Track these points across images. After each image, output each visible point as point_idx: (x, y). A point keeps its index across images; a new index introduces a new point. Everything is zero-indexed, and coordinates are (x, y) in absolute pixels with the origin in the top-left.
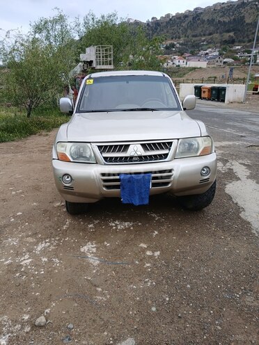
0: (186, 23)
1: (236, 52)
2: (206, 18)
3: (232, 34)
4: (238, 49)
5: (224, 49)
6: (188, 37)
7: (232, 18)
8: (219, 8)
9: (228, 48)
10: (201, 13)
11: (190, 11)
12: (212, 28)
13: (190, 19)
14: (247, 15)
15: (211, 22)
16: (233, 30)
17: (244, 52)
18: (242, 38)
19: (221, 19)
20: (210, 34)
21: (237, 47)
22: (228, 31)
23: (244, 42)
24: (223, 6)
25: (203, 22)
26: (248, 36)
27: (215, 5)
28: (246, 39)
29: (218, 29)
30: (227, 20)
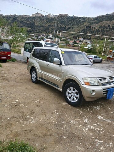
0: (10, 20)
1: (33, 36)
2: (19, 20)
3: (30, 28)
4: (33, 35)
5: (28, 34)
6: (11, 26)
7: (30, 22)
8: (24, 17)
10: (17, 17)
11: (12, 15)
12: (22, 24)
13: (12, 19)
14: (35, 22)
15: (21, 22)
16: (31, 27)
17: (36, 37)
18: (34, 31)
19: (26, 22)
20: (21, 27)
21: (33, 34)
22: (29, 27)
23: (35, 33)
24: (26, 16)
25: (18, 21)
26: (36, 31)
27: (23, 15)
28: (36, 32)
29: (24, 25)
30: (28, 22)
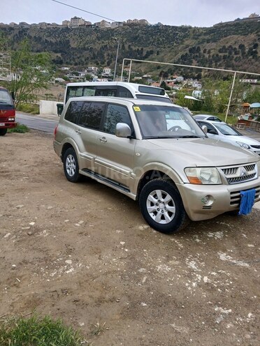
0: (12, 35)
1: (66, 72)
2: (33, 35)
3: (59, 55)
4: (66, 70)
5: (54, 68)
6: (15, 50)
7: (58, 40)
8: (45, 28)
9: (57, 68)
10: (28, 29)
11: (15, 24)
12: (39, 45)
13: (16, 32)
14: (71, 40)
15: (38, 39)
16: (61, 51)
17: (73, 73)
18: (68, 61)
19: (48, 39)
20: (38, 51)
21: (65, 68)
22: (56, 52)
23: (71, 65)
24: (49, 26)
25: (30, 37)
26: (74, 59)
27: (41, 24)
28: (72, 62)
29: (46, 47)
30: (54, 41)
